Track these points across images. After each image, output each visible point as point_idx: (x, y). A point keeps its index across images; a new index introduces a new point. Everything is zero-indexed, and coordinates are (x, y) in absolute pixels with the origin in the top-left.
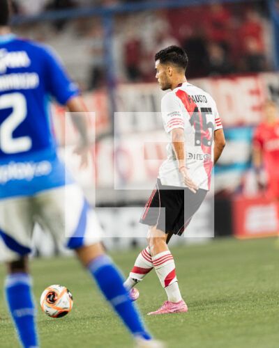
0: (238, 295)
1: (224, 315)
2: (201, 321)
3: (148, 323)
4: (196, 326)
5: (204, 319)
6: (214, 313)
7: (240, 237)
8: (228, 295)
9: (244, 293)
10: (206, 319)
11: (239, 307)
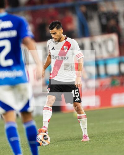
0: (63, 138)
1: (57, 147)
2: (47, 149)
3: (23, 150)
4: (45, 152)
5: (48, 148)
6: (53, 146)
7: (64, 112)
8: (59, 138)
9: (66, 137)
10: (49, 148)
11: (64, 143)
